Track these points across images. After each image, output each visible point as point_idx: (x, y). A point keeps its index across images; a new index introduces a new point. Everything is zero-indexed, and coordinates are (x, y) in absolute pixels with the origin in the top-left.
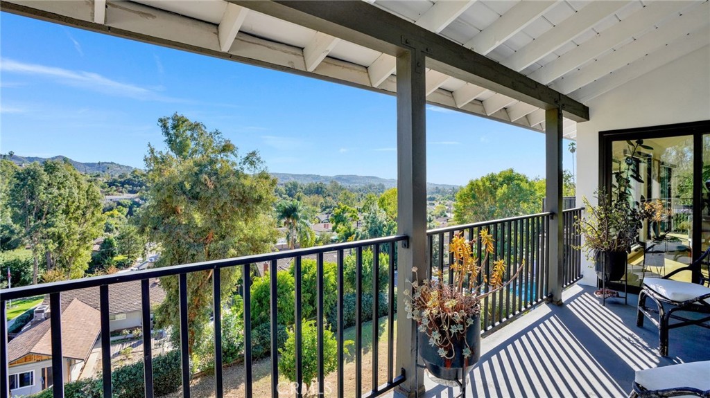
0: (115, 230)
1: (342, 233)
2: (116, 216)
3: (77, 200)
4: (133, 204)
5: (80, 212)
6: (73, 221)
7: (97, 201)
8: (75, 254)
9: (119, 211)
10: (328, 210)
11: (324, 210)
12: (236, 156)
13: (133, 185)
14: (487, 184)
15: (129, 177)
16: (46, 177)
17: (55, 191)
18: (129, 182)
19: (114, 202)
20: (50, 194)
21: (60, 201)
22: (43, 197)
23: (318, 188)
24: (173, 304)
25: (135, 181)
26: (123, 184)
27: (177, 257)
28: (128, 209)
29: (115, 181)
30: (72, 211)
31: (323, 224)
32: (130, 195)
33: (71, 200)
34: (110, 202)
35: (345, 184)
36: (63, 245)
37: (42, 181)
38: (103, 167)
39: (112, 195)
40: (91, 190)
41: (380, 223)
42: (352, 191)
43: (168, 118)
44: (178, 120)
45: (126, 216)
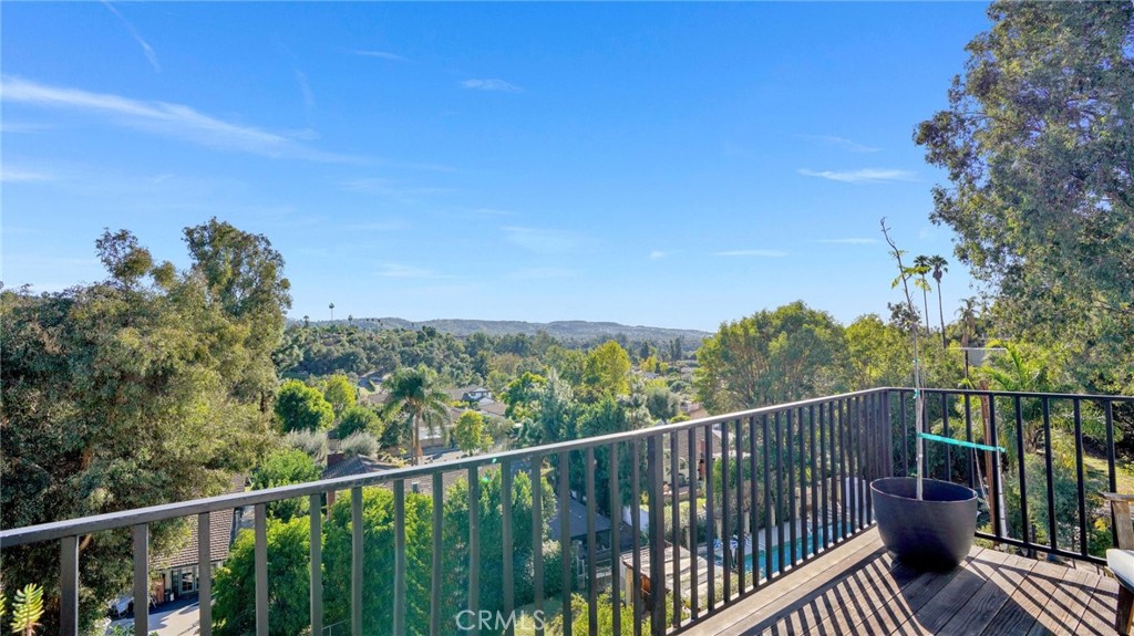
14: (752, 331)
41: (561, 406)
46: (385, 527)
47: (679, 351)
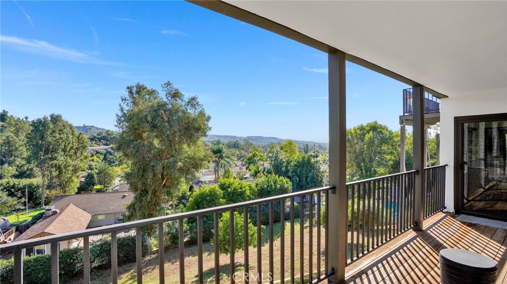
0: (95, 169)
1: (253, 171)
2: (95, 160)
3: (71, 143)
4: (107, 153)
5: (73, 151)
6: (68, 157)
7: (85, 144)
8: (70, 180)
9: (97, 157)
10: (242, 159)
11: (240, 159)
12: (182, 101)
13: (107, 140)
14: (358, 131)
15: (104, 134)
16: (51, 126)
17: (58, 136)
18: (104, 138)
19: (94, 151)
20: (54, 137)
21: (60, 142)
22: (50, 139)
23: (235, 144)
24: (138, 202)
25: (108, 137)
26: (100, 140)
27: (142, 167)
28: (103, 156)
29: (95, 137)
30: (68, 150)
31: (239, 167)
32: (104, 146)
33: (67, 143)
34: (91, 151)
35: (254, 143)
36: (62, 174)
37: (49, 128)
38: (85, 129)
39: (93, 146)
40: (81, 137)
41: (281, 160)
42: (259, 146)
43: (133, 87)
44: (140, 88)
45: (102, 161)
46: (241, 190)
47: (308, 150)
